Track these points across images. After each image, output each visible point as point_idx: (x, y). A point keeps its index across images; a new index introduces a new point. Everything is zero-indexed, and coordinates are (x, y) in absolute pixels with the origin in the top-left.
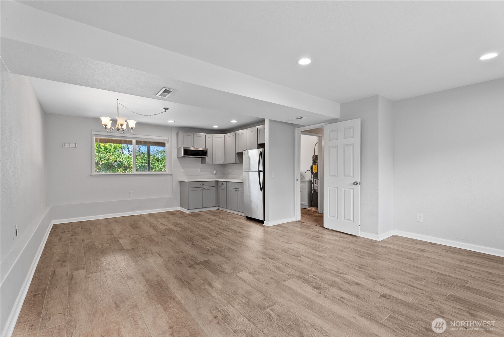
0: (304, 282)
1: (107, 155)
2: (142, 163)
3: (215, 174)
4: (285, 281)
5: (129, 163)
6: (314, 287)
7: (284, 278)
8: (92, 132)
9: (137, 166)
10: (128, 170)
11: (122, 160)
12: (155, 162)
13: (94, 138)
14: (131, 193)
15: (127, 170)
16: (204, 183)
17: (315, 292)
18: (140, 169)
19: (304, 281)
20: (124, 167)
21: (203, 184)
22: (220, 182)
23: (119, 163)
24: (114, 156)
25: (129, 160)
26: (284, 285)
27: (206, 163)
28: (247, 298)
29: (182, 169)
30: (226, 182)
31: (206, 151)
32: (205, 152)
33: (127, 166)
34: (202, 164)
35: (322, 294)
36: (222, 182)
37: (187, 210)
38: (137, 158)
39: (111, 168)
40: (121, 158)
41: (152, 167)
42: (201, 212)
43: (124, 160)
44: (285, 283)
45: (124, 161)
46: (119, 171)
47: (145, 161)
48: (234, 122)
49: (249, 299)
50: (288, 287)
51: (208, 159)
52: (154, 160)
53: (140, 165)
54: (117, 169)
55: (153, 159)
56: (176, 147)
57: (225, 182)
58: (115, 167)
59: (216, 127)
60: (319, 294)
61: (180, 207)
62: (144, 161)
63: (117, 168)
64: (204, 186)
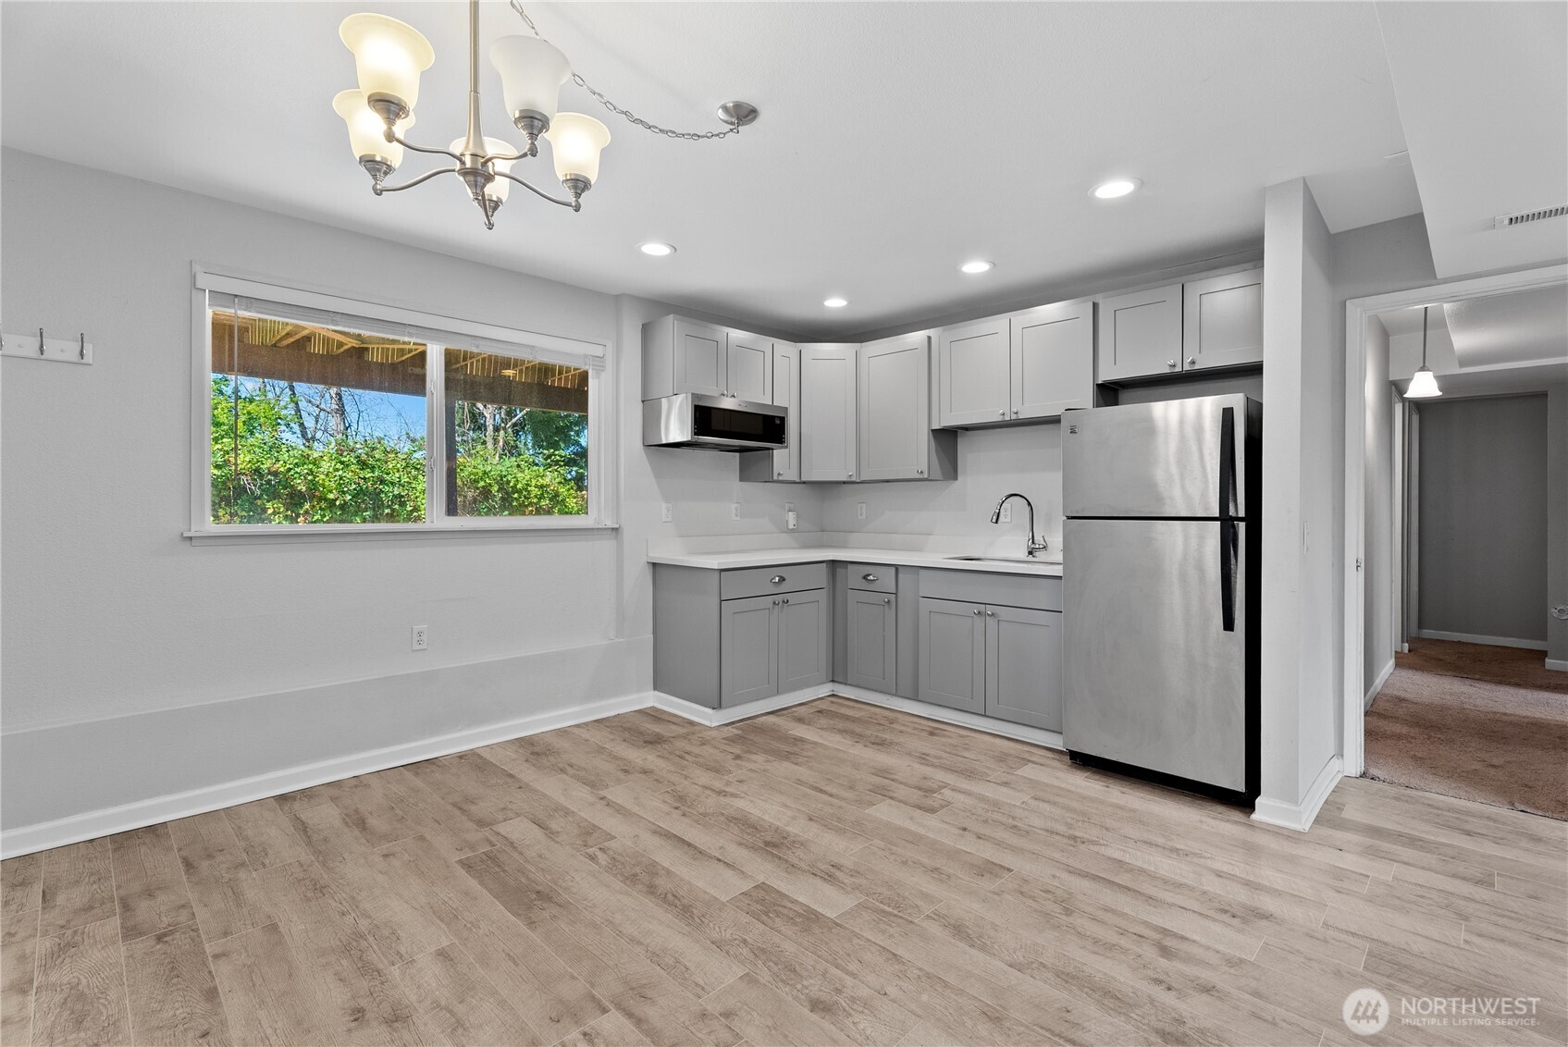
1: (219, 446)
2: (364, 479)
3: (791, 527)
5: (310, 478)
8: (194, 277)
9: (344, 492)
10: (307, 506)
11: (282, 469)
12: (415, 478)
13: (209, 313)
14: (420, 634)
15: (301, 505)
16: (782, 572)
18: (356, 502)
20: (291, 496)
21: (782, 579)
22: (850, 566)
23: (270, 480)
24: (249, 451)
25: (311, 466)
27: (775, 478)
29: (664, 505)
30: (897, 567)
31: (783, 419)
32: (778, 422)
33: (304, 489)
34: (746, 485)
36: (868, 568)
37: (709, 711)
38: (342, 463)
39: (235, 499)
40: (278, 460)
41: (403, 497)
42: (771, 719)
43: (290, 469)
45: (292, 472)
46: (270, 511)
47: (376, 474)
48: (976, 268)
51: (782, 459)
52: (409, 469)
53: (355, 489)
54: (259, 502)
55: (404, 464)
56: (639, 397)
57: (893, 569)
58: (253, 493)
59: (835, 304)
61: (655, 689)
62: (373, 472)
63: (259, 498)
64: (784, 587)
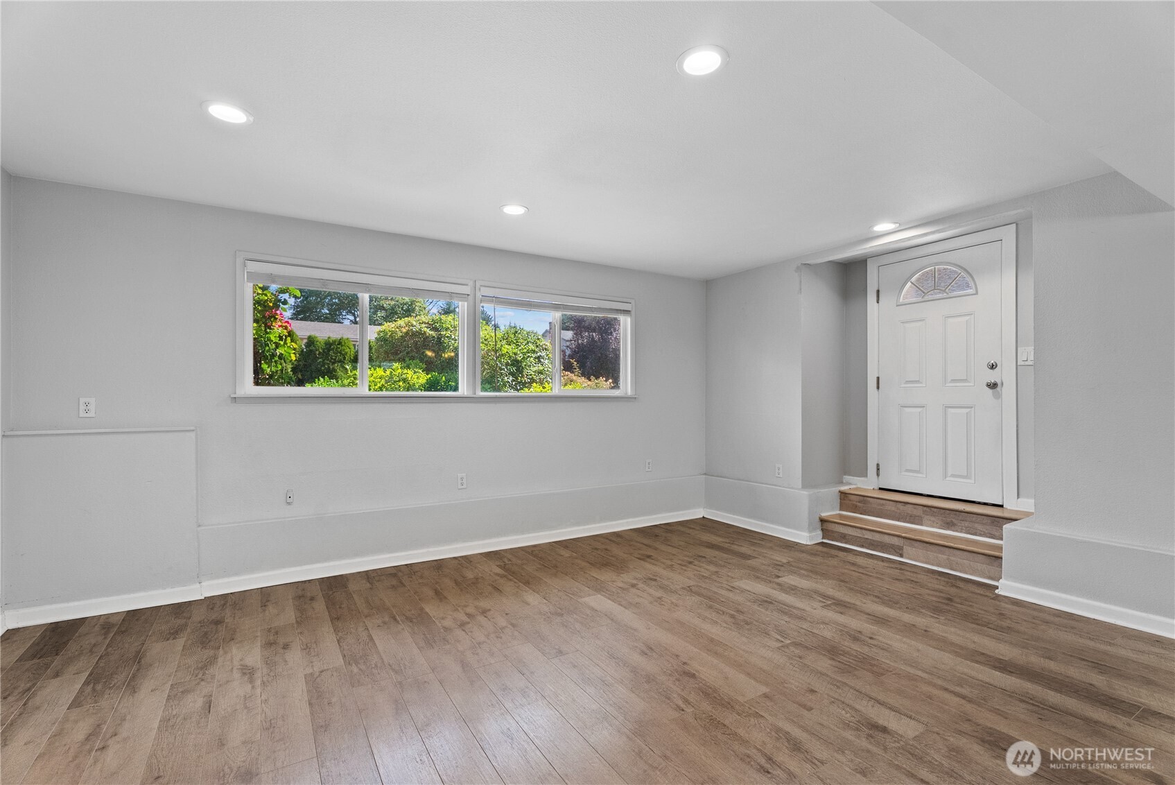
0: (715, 691)
4: (766, 696)
6: (693, 676)
7: (769, 703)
17: (695, 666)
19: (715, 695)
26: (767, 685)
28: (839, 662)
35: (682, 661)
44: (764, 689)
49: (834, 659)
50: (755, 679)
60: (689, 662)
